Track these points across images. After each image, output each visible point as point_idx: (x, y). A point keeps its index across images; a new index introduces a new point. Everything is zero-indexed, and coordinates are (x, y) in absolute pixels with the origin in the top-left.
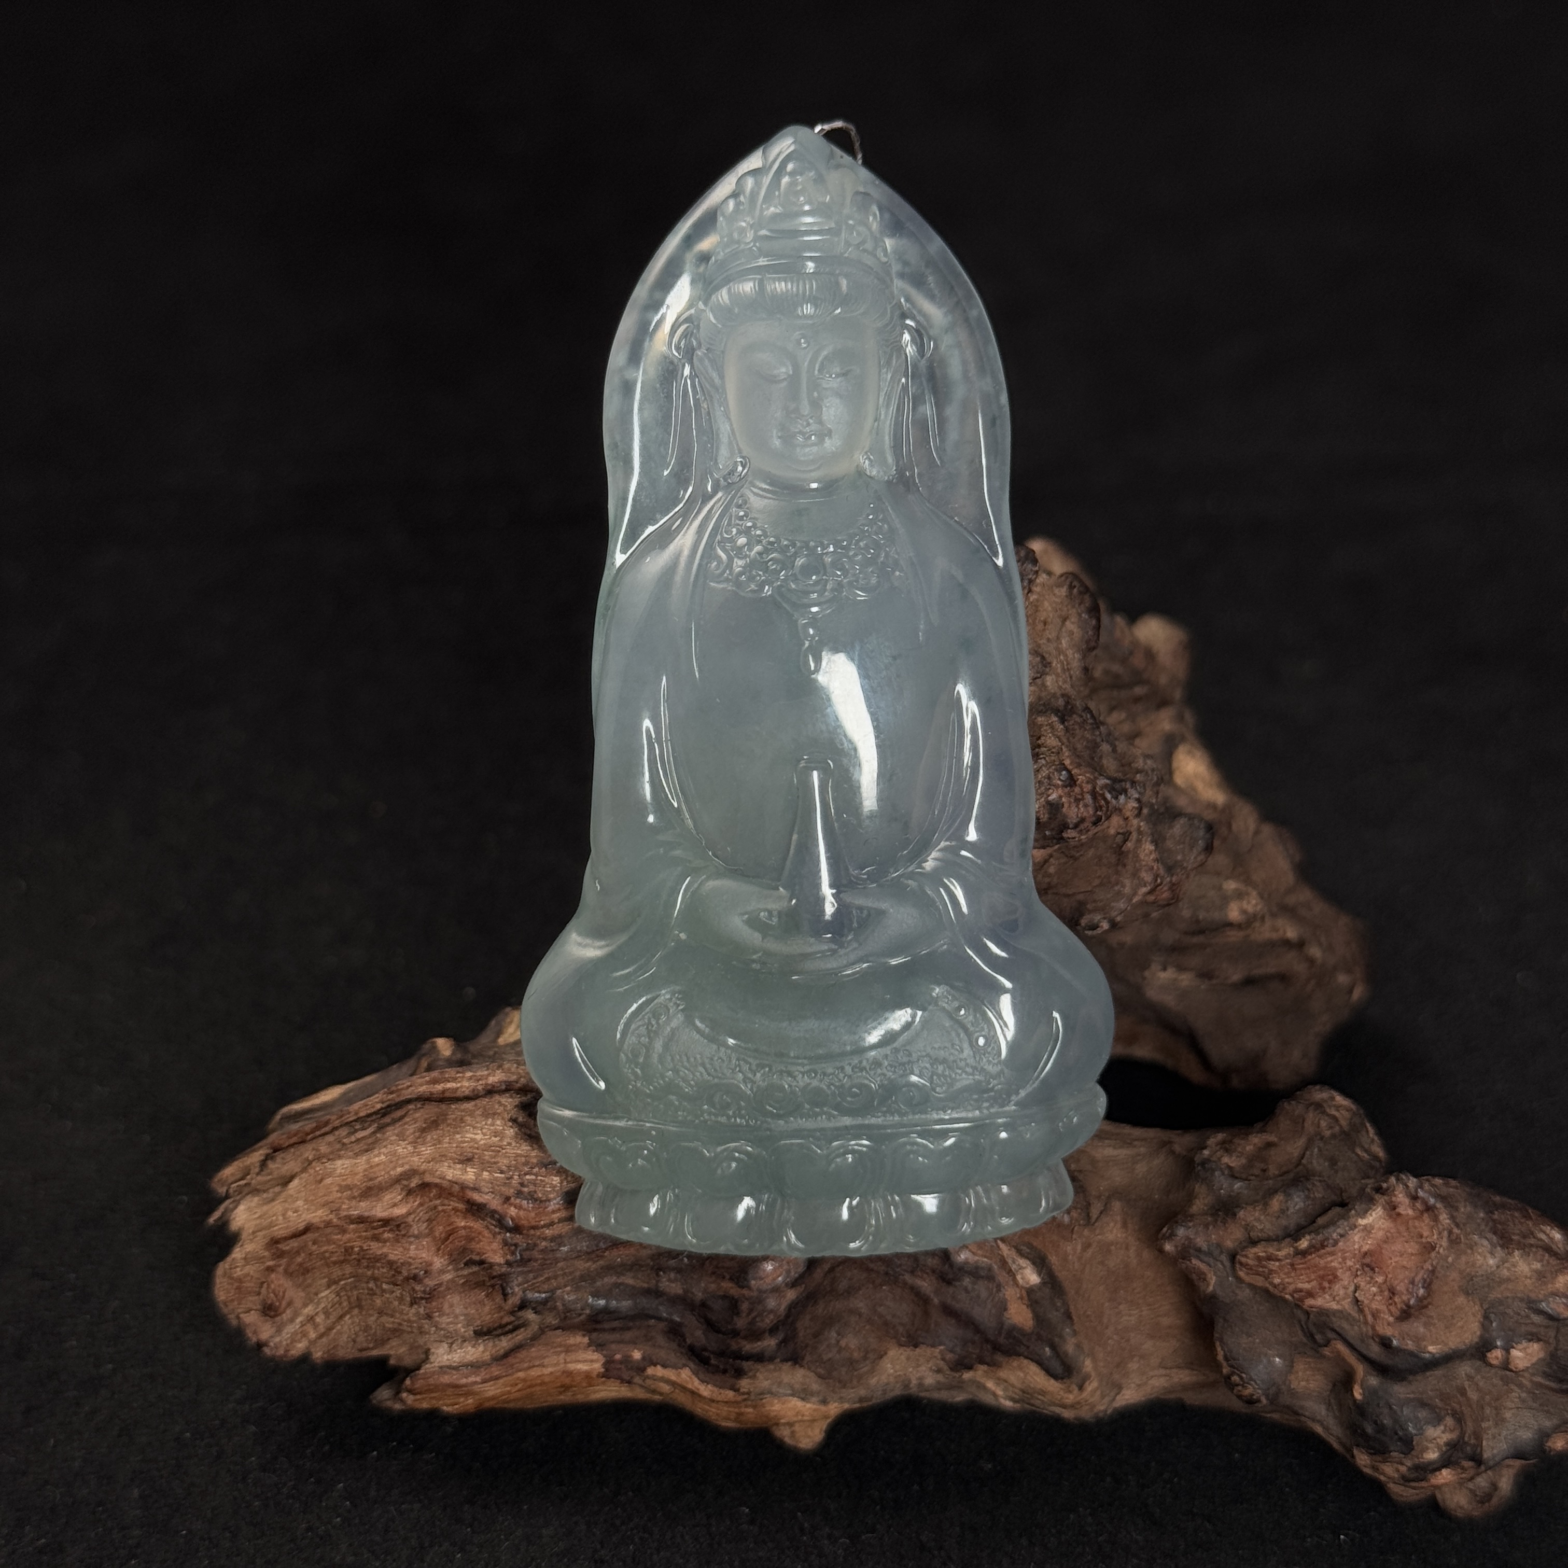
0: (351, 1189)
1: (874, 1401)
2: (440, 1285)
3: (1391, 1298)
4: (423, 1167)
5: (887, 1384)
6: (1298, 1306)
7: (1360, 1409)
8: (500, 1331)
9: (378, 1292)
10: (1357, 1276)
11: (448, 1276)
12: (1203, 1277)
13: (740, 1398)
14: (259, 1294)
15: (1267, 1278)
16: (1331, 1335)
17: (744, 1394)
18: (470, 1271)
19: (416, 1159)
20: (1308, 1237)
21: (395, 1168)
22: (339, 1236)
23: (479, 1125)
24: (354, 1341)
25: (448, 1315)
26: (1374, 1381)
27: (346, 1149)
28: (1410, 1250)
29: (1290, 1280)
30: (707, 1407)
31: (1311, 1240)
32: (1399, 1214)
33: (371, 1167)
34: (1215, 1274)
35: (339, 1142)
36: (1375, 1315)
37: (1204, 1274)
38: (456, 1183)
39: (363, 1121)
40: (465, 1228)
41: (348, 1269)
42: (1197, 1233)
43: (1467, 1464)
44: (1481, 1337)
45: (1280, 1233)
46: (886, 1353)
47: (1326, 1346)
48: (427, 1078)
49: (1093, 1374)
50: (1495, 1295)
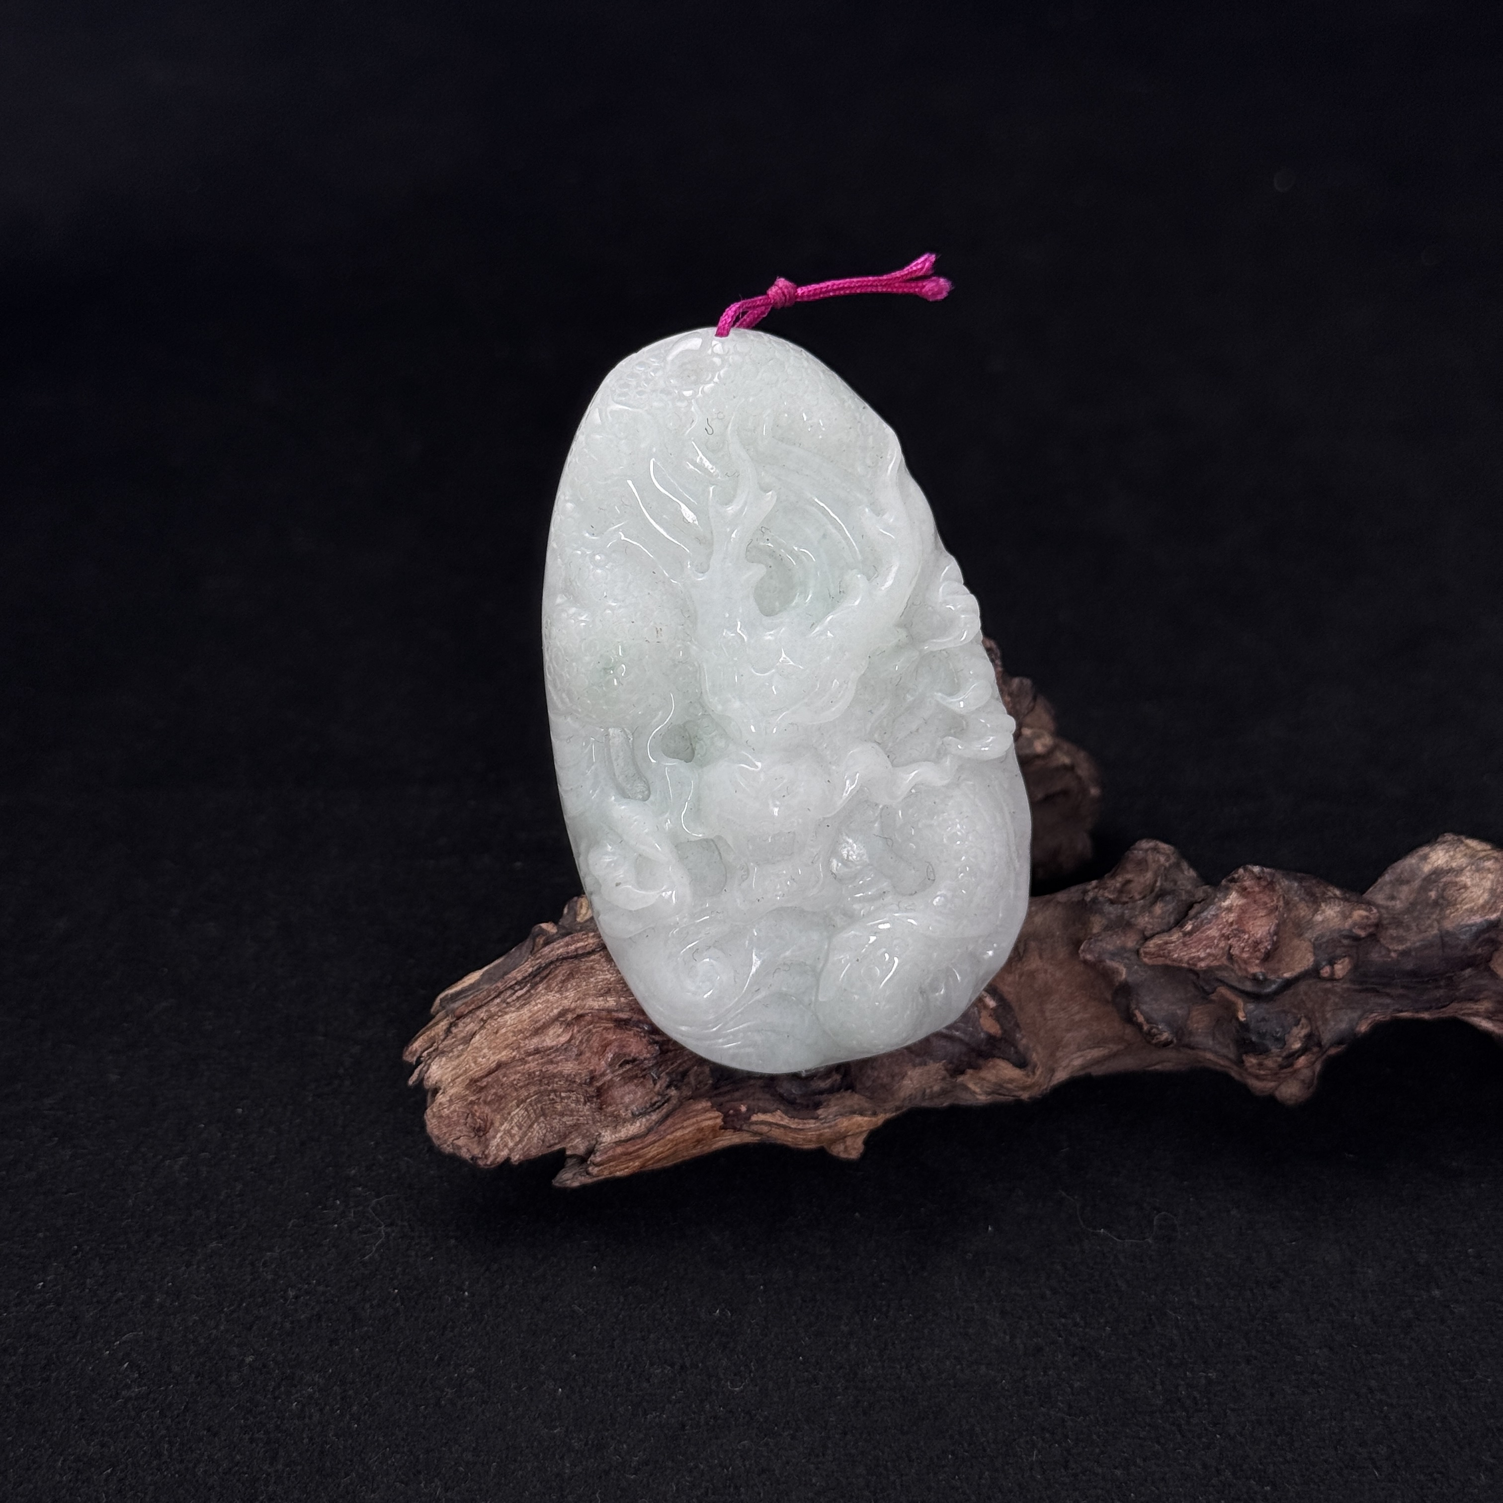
0: (523, 1033)
1: (904, 1109)
2: (604, 1084)
3: (1255, 947)
4: (573, 1006)
5: (911, 1095)
6: (1191, 970)
7: (1244, 1026)
8: (651, 1109)
9: (558, 1100)
10: (1229, 939)
11: (609, 1077)
12: (1116, 972)
13: (819, 1124)
14: (466, 1124)
15: (1166, 958)
16: (1216, 984)
17: (821, 1119)
18: (624, 1069)
19: (566, 1001)
20: (1190, 922)
21: (552, 1011)
22: (522, 1067)
23: (605, 969)
24: (543, 1141)
25: (610, 1105)
26: (1251, 1006)
27: (511, 1006)
28: (1260, 914)
29: (1185, 953)
30: (797, 1136)
31: (1193, 924)
32: (1249, 893)
33: (534, 1014)
34: (1125, 967)
35: (504, 1002)
36: (1245, 962)
37: (1117, 968)
38: (603, 1010)
39: (521, 983)
40: (615, 1040)
41: (533, 1089)
42: (1107, 943)
43: (1315, 1049)
44: (1314, 961)
45: (1165, 928)
46: (906, 1074)
47: (1213, 993)
48: (562, 943)
49: (1039, 1063)
50: (1317, 932)
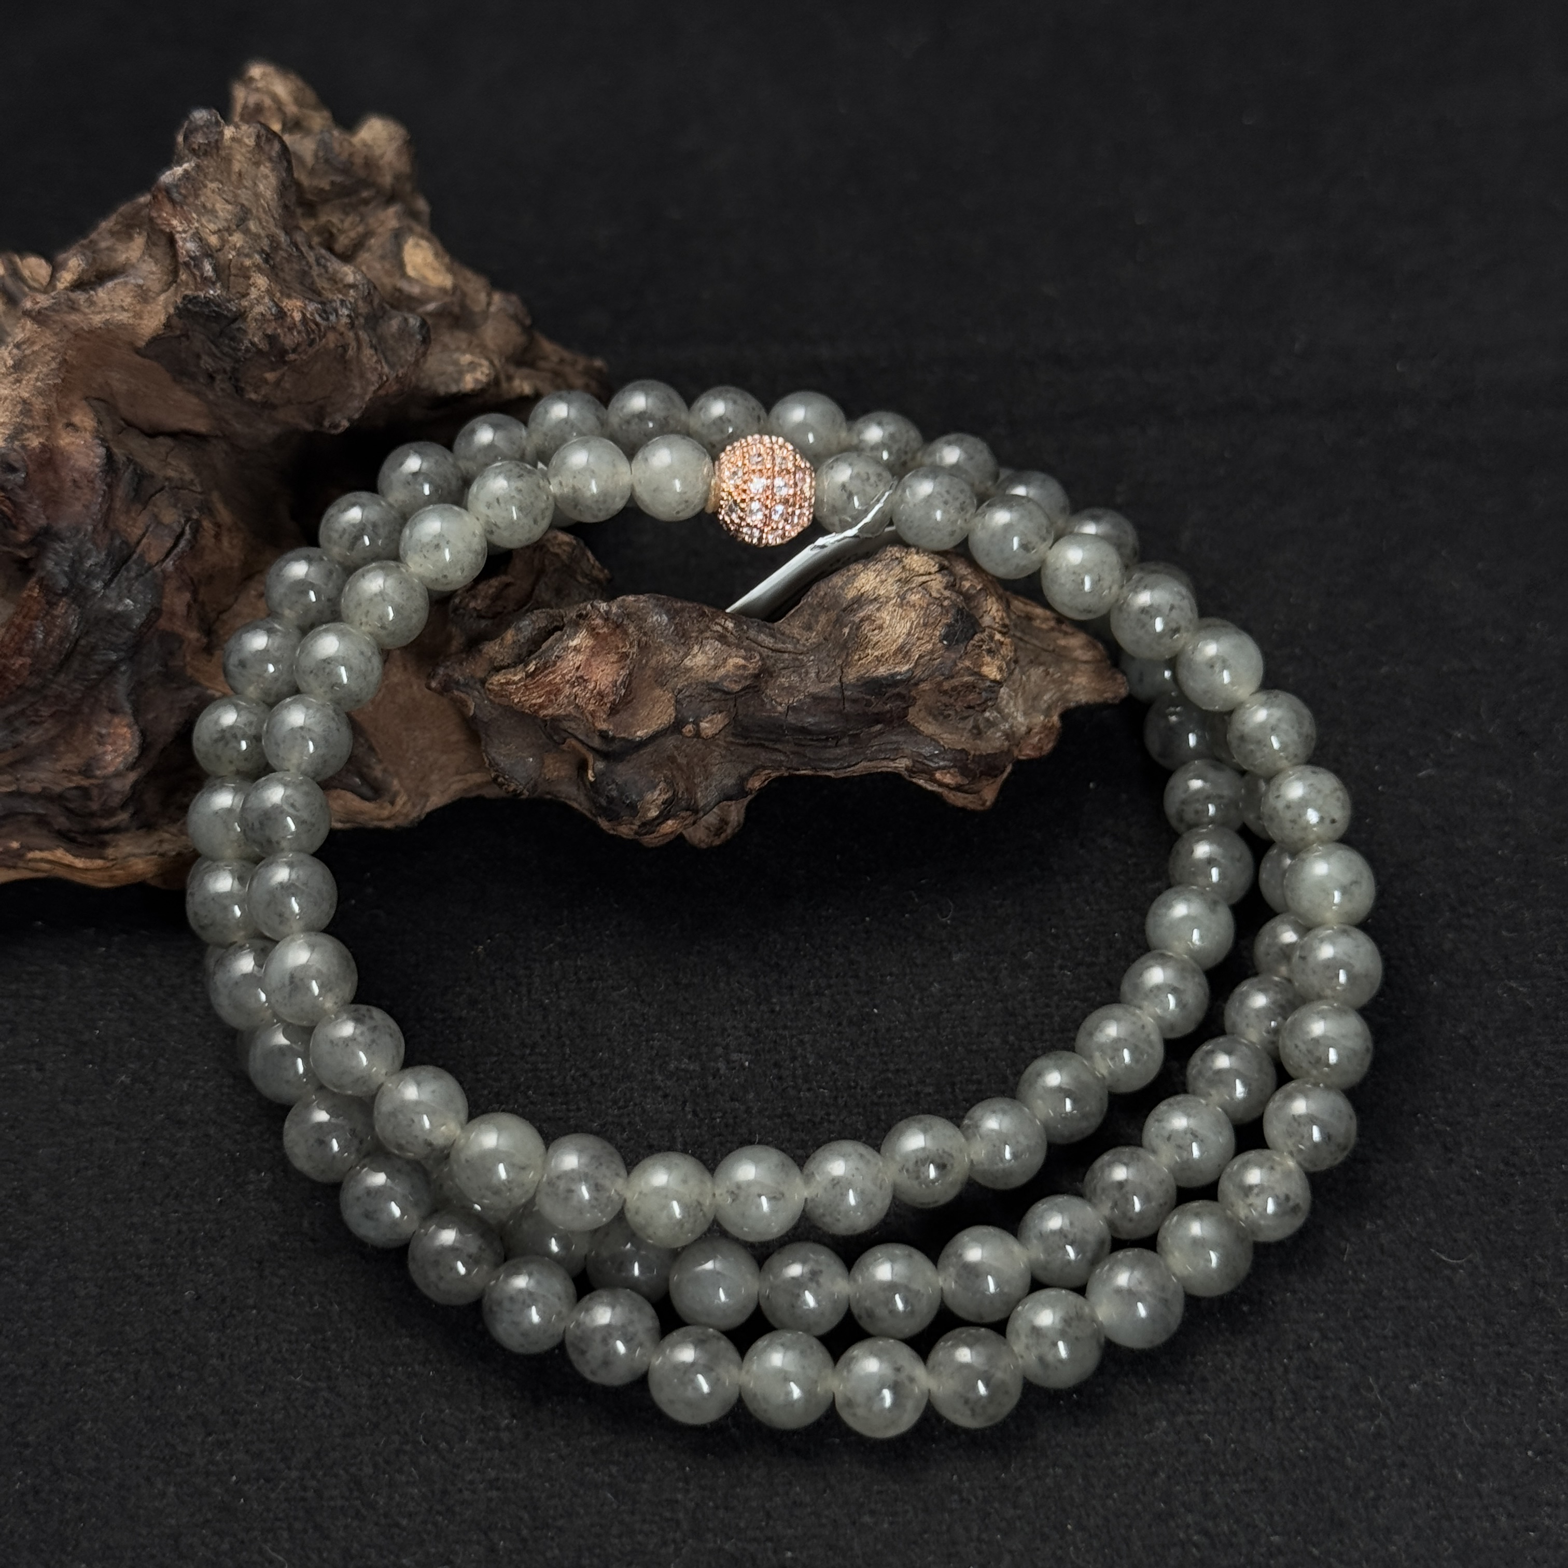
3: (601, 699)
6: (536, 716)
7: (595, 788)
10: (574, 686)
12: (465, 704)
13: (109, 864)
15: (510, 699)
16: (565, 735)
17: (110, 860)
20: (536, 660)
28: (609, 660)
29: (526, 698)
30: (84, 876)
31: (536, 664)
32: (598, 634)
34: (473, 700)
36: (593, 714)
37: (466, 701)
42: (454, 670)
44: (676, 717)
45: (515, 661)
47: (563, 744)
49: (401, 791)
50: (682, 682)
